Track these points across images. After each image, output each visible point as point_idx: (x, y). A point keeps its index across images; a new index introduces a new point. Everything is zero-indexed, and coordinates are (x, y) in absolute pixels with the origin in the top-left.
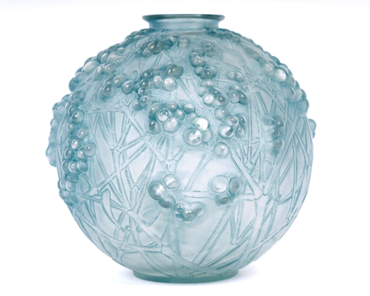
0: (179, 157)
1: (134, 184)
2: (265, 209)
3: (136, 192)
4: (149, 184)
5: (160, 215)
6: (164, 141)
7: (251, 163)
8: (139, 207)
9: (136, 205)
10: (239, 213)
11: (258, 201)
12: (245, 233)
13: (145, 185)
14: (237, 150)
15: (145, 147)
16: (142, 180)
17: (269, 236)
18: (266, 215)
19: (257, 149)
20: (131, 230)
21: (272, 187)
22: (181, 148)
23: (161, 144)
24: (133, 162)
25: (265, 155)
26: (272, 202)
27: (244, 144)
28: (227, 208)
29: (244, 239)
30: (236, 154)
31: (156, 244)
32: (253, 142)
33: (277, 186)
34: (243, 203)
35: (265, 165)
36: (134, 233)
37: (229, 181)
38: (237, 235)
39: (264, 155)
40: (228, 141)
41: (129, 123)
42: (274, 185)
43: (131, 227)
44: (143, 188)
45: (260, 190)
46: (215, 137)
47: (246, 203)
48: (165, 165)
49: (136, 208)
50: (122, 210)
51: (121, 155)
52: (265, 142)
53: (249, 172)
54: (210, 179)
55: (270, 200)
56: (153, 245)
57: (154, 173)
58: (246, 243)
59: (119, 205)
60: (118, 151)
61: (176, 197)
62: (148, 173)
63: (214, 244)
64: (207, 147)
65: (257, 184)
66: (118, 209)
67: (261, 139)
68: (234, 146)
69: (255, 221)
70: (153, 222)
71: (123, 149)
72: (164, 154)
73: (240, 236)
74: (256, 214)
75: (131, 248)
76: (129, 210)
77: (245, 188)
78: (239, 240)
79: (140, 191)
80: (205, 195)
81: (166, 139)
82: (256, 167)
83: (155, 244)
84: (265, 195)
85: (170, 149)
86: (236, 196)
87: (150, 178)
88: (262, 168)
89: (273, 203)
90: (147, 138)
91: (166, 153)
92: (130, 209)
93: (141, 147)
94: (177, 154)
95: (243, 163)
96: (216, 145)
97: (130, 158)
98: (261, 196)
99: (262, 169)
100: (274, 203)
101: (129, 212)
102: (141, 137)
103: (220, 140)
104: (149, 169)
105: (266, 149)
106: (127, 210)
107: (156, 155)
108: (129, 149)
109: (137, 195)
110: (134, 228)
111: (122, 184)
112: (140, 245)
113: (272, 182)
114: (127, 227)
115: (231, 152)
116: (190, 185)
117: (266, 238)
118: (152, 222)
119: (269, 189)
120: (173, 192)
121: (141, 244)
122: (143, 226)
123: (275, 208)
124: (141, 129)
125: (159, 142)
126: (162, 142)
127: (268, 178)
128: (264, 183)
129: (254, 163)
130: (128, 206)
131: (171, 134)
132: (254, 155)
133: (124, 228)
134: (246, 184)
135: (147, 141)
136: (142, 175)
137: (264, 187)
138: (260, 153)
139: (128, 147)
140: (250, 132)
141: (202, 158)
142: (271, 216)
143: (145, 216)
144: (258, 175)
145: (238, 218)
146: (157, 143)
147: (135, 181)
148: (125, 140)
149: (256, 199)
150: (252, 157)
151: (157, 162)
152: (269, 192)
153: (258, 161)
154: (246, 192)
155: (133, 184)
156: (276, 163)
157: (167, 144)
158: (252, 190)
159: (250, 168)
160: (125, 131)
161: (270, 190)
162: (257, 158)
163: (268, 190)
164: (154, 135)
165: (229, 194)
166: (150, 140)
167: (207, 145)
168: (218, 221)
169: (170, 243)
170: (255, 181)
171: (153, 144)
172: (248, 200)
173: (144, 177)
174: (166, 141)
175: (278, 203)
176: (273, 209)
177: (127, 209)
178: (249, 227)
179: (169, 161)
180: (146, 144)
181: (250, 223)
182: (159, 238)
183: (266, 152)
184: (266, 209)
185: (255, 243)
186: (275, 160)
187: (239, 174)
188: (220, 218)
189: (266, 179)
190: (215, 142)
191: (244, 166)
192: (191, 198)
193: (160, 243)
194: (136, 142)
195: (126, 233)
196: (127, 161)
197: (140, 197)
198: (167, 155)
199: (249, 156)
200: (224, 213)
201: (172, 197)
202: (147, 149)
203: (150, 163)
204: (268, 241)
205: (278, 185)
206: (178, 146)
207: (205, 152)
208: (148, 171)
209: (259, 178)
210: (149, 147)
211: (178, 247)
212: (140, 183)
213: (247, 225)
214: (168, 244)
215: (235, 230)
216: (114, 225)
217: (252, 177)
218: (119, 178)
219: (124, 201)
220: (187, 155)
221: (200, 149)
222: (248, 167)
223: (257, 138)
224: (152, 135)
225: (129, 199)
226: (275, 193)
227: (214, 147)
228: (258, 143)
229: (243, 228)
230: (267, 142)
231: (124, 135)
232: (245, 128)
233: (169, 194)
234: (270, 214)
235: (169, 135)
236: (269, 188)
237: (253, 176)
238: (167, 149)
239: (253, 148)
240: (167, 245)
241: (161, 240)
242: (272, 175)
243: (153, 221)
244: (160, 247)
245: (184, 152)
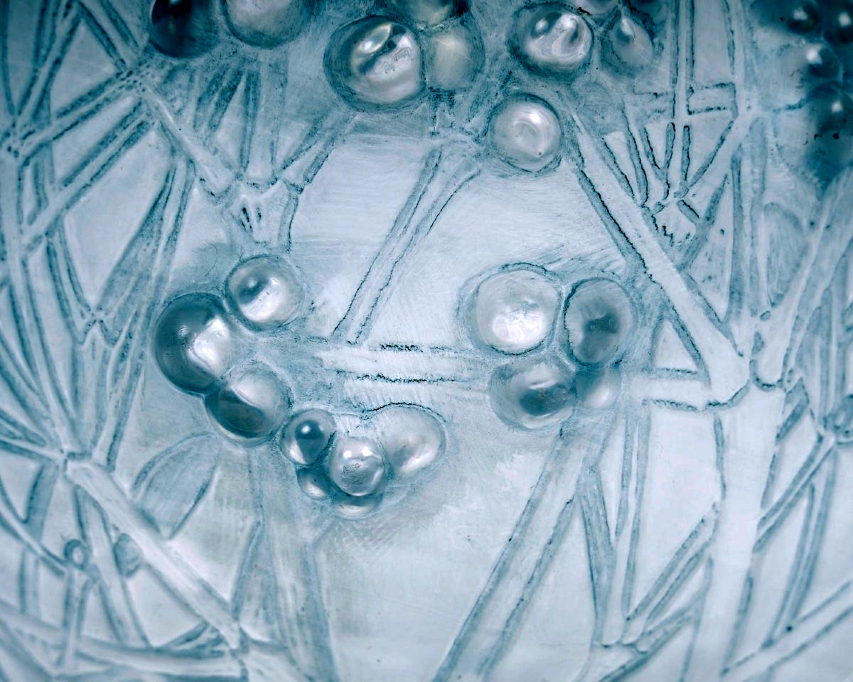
0: (306, 167)
1: (88, 317)
2: (773, 466)
3: (99, 354)
4: (159, 310)
5: (218, 475)
6: (233, 89)
7: (685, 208)
8: (116, 436)
9: (99, 428)
10: (625, 475)
11: (726, 416)
12: (666, 588)
13: (141, 319)
14: (609, 139)
15: (137, 122)
16: (127, 293)
17: (805, 619)
18: (776, 497)
19: (723, 140)
20: (92, 561)
21: (806, 349)
22: (316, 121)
23: (218, 105)
24: (83, 199)
25: (763, 174)
26: (807, 430)
27: (649, 113)
28: (560, 443)
29: (668, 621)
30: (604, 158)
31: (213, 636)
32: (696, 102)
33: (834, 348)
34: (649, 418)
35: (766, 229)
36: (108, 583)
37: (565, 296)
38: (627, 597)
39: (757, 177)
40: (563, 90)
41: (73, 13)
42: (819, 342)
43: (87, 551)
44: (130, 336)
45: (741, 355)
46: (497, 68)
47: (664, 420)
48: (236, 209)
49: (100, 443)
50: (41, 457)
51: (28, 172)
52: (766, 108)
53: (679, 257)
54: (466, 284)
55: (795, 417)
56: (201, 640)
57: (183, 256)
58: (678, 645)
59: (24, 430)
60: (16, 154)
61: (294, 378)
62: (155, 251)
63: (506, 638)
64: (449, 117)
65: (721, 324)
66: (21, 451)
67: (742, 93)
68: (597, 118)
69: (717, 523)
70: (187, 516)
71: (36, 139)
72: (232, 151)
73: (644, 605)
74: (724, 486)
75: (103, 663)
76: (72, 455)
77: (654, 338)
78: (638, 626)
79: (115, 352)
80: (444, 366)
81: (244, 79)
82: (714, 233)
83: (207, 636)
84: (767, 386)
85: (259, 129)
86: (603, 373)
87: (161, 279)
88: (746, 240)
89: (814, 438)
90: (153, 75)
91: (242, 150)
92: (76, 450)
93: (123, 123)
94: (298, 153)
95: (643, 206)
96: (495, 108)
97: (68, 181)
98: (745, 389)
99: (748, 249)
100: (820, 439)
101: (72, 465)
102: (124, 75)
103: (518, 82)
104: (160, 232)
105: (771, 145)
106: (63, 457)
107: (191, 162)
108: (68, 137)
109: (103, 372)
110: (100, 552)
111: (33, 322)
112: (139, 644)
113: (807, 322)
114: (69, 547)
115: (576, 145)
116: (361, 312)
117: (789, 629)
118: (181, 518)
119: (787, 356)
120: (276, 352)
121: (144, 638)
122: (141, 540)
123: (827, 466)
124: (126, 36)
125: (209, 92)
126: (223, 93)
127: (780, 297)
128: (757, 320)
129: (702, 209)
130: (62, 432)
131: (268, 52)
132: (704, 170)
133: (57, 552)
134: (661, 319)
135: (150, 90)
136: (125, 265)
137: (759, 344)
138: (736, 164)
139: (60, 131)
140: (684, 53)
141: (424, 172)
142: (804, 503)
143: (144, 485)
144: (727, 276)
145: (627, 503)
146: (200, 100)
147: (92, 298)
148: (49, 98)
149: (717, 404)
150: (690, 179)
151: (196, 192)
152: (791, 372)
153: (727, 202)
154: (662, 362)
155: (82, 315)
156: (828, 227)
157: (246, 102)
158: (697, 356)
159: (679, 236)
160: (49, 50)
161: (792, 363)
162: (721, 190)
163: (785, 364)
164: (183, 61)
165: (566, 362)
166: (161, 90)
167: (452, 104)
168: (514, 511)
169: (281, 630)
170: (709, 309)
171: (178, 104)
172: (675, 404)
173: (133, 279)
174: (241, 87)
175: (843, 439)
176: (813, 467)
177: (62, 451)
178: (691, 553)
179: (253, 189)
180: (144, 107)
181: (694, 534)
182: (221, 602)
183: (770, 161)
184: (775, 463)
185: (730, 655)
186: (819, 210)
187: (620, 264)
188: (526, 494)
189: (773, 304)
190: (494, 90)
191: (646, 222)
192: (367, 383)
193: (232, 630)
194: (100, 99)
195: (71, 580)
196: (56, 200)
197: (115, 380)
198: (244, 160)
199: (675, 174)
200: (549, 468)
201: (272, 375)
202: (147, 130)
203: (162, 200)
204: (803, 647)
205: (839, 345)
206: (299, 112)
207: (437, 142)
208: (153, 242)
209: (732, 293)
210: (157, 123)
211: (321, 650)
212: (115, 309)
213: (676, 544)
214: (272, 635)
215: (612, 567)
216: (14, 543)
217: (690, 282)
218: (20, 291)
219: (47, 407)
220: (342, 155)
221: (412, 126)
222: (669, 232)
223: (722, 85)
224: (176, 62)
225: (66, 393)
226: (825, 383)
227: (489, 119)
228: (728, 113)
229: (653, 561)
230: (777, 111)
231: (45, 71)
232: (655, 29)
233: (254, 363)
234: (798, 495)
235: (261, 58)
236: (789, 350)
237: (698, 276)
238: (245, 129)
239: (696, 135)
240: (266, 639)
241: (236, 612)
242: (803, 283)
243: (186, 510)
244: (234, 653)
245: (333, 140)
